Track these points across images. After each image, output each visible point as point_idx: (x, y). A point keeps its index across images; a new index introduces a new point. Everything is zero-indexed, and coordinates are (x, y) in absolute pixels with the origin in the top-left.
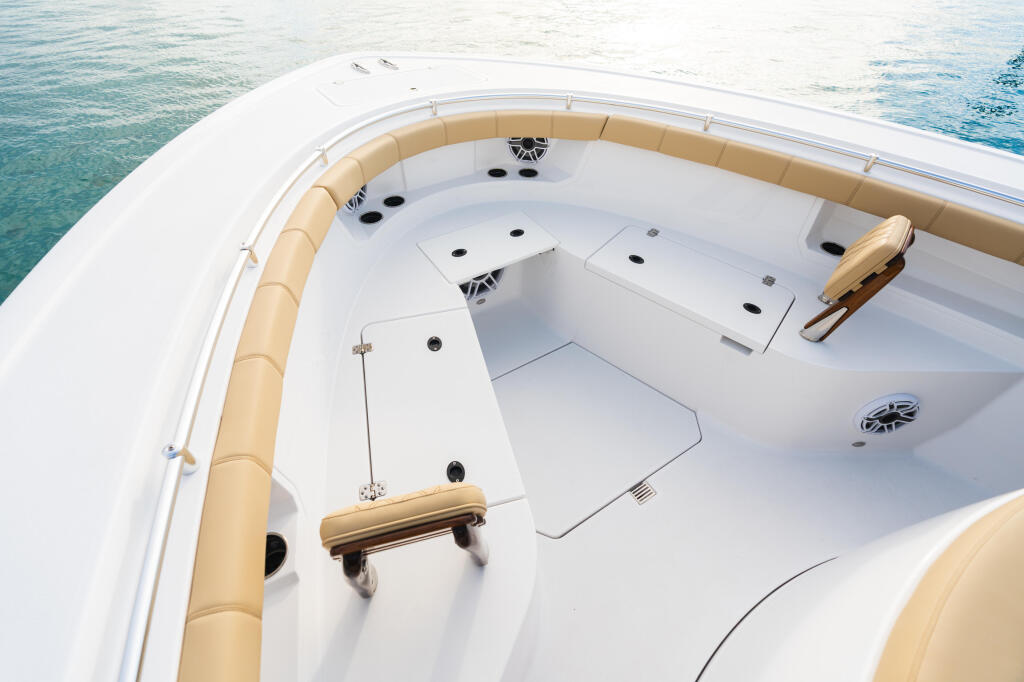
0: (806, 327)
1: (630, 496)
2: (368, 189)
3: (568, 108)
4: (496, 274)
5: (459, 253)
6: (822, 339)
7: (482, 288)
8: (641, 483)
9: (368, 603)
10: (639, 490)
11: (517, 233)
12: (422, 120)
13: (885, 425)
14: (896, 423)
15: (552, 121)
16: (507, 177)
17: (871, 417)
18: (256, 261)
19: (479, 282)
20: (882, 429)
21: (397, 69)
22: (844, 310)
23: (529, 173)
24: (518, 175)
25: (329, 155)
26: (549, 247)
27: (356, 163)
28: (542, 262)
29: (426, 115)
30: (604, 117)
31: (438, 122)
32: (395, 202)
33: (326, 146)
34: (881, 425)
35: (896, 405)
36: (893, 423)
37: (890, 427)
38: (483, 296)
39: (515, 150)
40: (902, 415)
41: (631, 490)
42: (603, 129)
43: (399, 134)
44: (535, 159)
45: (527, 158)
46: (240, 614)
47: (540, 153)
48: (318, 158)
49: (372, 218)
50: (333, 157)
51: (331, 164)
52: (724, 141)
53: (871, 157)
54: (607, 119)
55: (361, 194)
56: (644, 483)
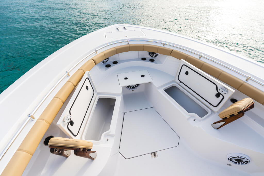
0: (214, 123)
1: (150, 155)
2: (109, 59)
3: (164, 46)
4: (138, 85)
5: (126, 79)
6: (218, 129)
7: (133, 87)
8: (155, 152)
9: (66, 159)
10: (154, 154)
11: (143, 76)
12: (125, 44)
13: (237, 162)
14: (241, 163)
15: (158, 49)
16: (146, 60)
17: (231, 158)
18: (69, 75)
19: (132, 86)
20: (236, 163)
21: (126, 30)
22: (224, 122)
23: (152, 60)
24: (149, 61)
25: (97, 51)
26: (150, 81)
27: (103, 54)
28: (148, 85)
29: (127, 43)
30: (172, 50)
31: (129, 46)
32: (115, 63)
33: (97, 50)
34: (235, 161)
35: (240, 157)
36: (240, 162)
37: (239, 163)
38: (133, 89)
39: (150, 54)
40: (243, 161)
41: (151, 153)
42: (171, 53)
43: (117, 48)
44: (154, 57)
45: (152, 56)
46: (26, 153)
47: (156, 56)
48: (95, 52)
49: (108, 66)
50: (98, 52)
51: (98, 54)
52: (203, 63)
53: (248, 77)
54: (172, 51)
55: (107, 60)
56: (156, 152)
